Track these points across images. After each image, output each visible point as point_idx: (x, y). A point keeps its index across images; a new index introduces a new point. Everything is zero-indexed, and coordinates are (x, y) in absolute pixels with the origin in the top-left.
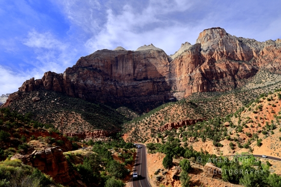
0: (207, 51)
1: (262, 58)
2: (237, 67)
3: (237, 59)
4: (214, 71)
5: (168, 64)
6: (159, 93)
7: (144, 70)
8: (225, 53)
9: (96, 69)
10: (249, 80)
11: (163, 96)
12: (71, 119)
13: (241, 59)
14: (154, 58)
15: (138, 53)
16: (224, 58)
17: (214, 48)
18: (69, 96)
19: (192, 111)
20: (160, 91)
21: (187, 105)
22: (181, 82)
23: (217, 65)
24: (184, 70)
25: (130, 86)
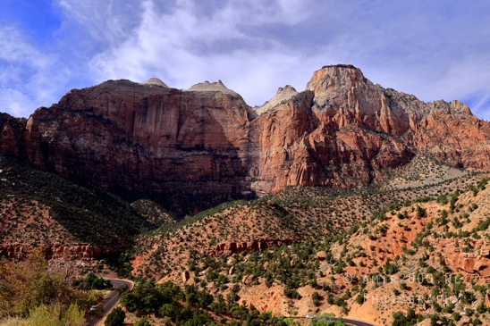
0: (323, 107)
1: (424, 133)
2: (378, 144)
3: (378, 129)
4: (334, 147)
5: (248, 123)
6: (224, 179)
7: (199, 130)
8: (357, 116)
9: (101, 116)
10: (396, 171)
11: (229, 186)
12: (26, 215)
13: (386, 130)
14: (221, 109)
15: (190, 96)
16: (355, 126)
17: (338, 103)
18: (33, 166)
19: (275, 222)
20: (226, 176)
21: (268, 208)
22: (269, 161)
23: (340, 136)
24: (276, 140)
25: (166, 158)
